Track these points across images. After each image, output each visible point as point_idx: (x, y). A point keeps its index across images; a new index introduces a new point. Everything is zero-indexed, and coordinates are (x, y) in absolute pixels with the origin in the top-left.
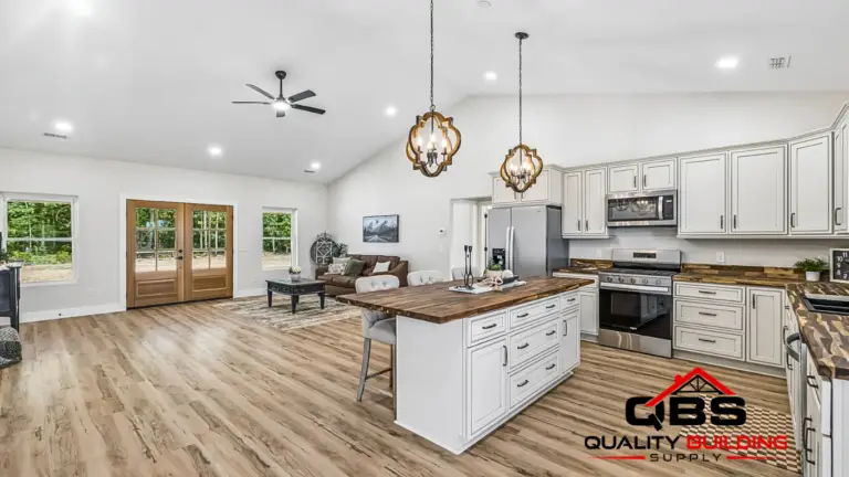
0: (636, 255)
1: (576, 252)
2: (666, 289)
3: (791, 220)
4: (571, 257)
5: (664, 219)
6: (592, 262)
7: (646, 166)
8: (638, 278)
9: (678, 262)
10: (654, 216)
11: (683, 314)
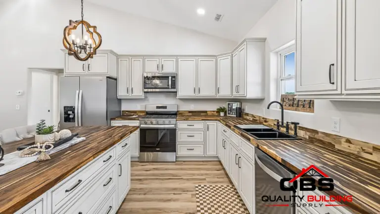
0: (158, 107)
1: (125, 107)
2: (173, 126)
3: (218, 90)
4: (122, 110)
5: (172, 88)
6: (135, 112)
7: (163, 60)
8: (161, 120)
9: (176, 110)
10: (167, 87)
11: (181, 137)
